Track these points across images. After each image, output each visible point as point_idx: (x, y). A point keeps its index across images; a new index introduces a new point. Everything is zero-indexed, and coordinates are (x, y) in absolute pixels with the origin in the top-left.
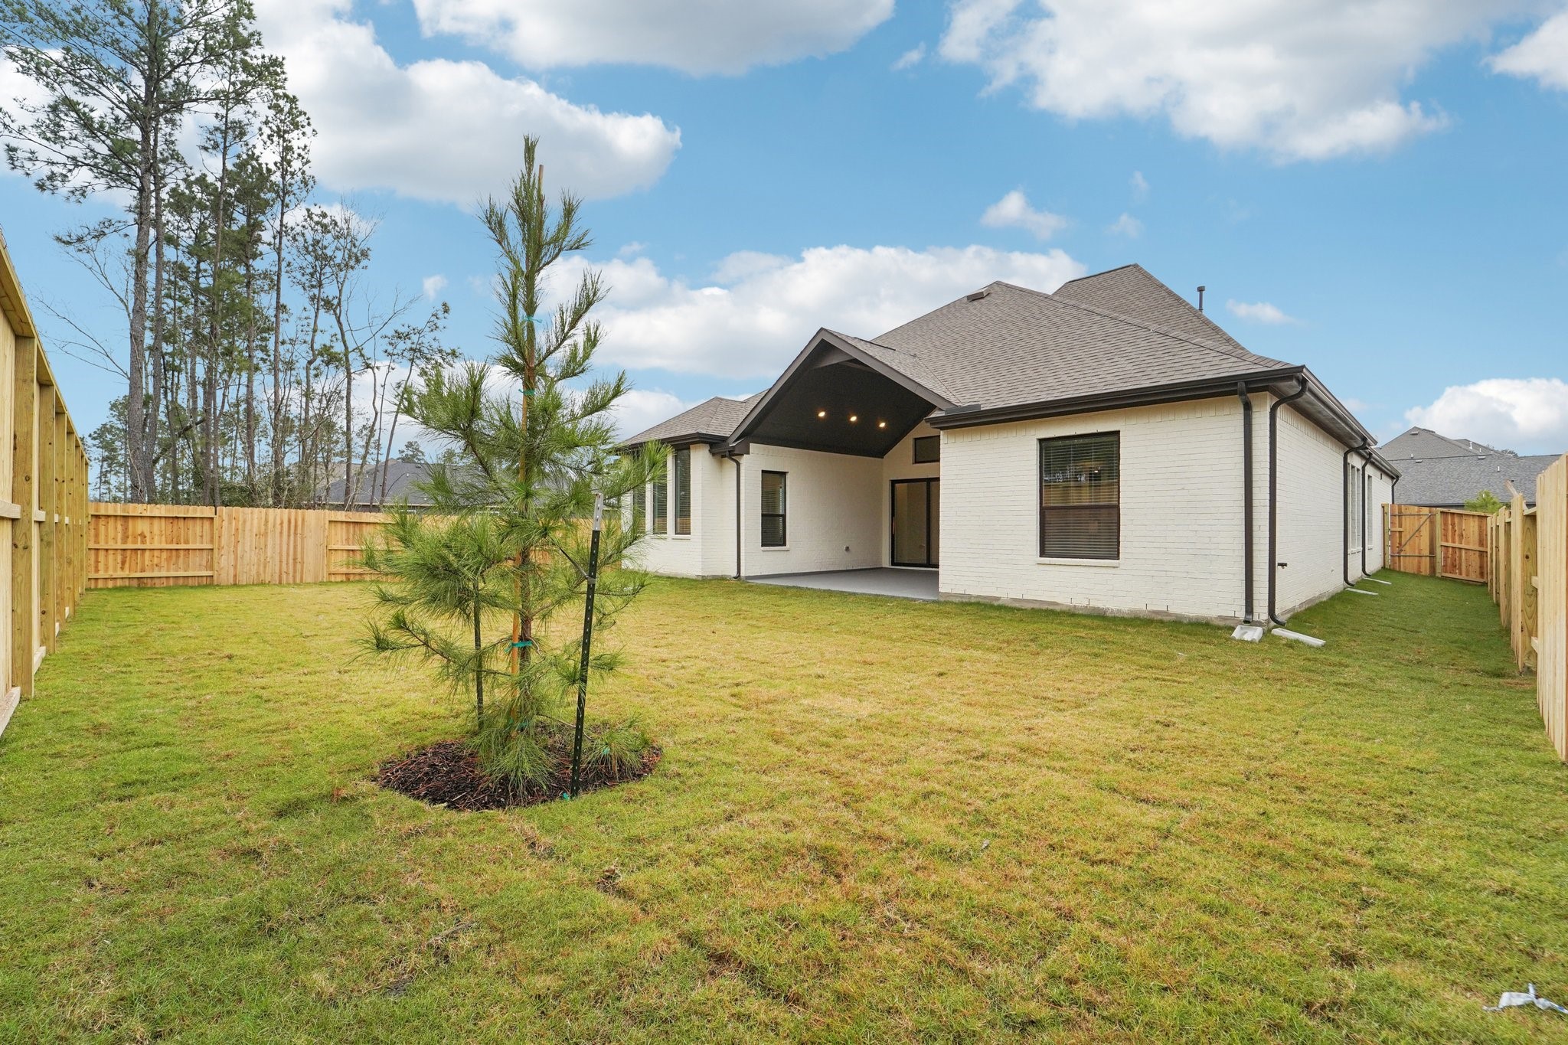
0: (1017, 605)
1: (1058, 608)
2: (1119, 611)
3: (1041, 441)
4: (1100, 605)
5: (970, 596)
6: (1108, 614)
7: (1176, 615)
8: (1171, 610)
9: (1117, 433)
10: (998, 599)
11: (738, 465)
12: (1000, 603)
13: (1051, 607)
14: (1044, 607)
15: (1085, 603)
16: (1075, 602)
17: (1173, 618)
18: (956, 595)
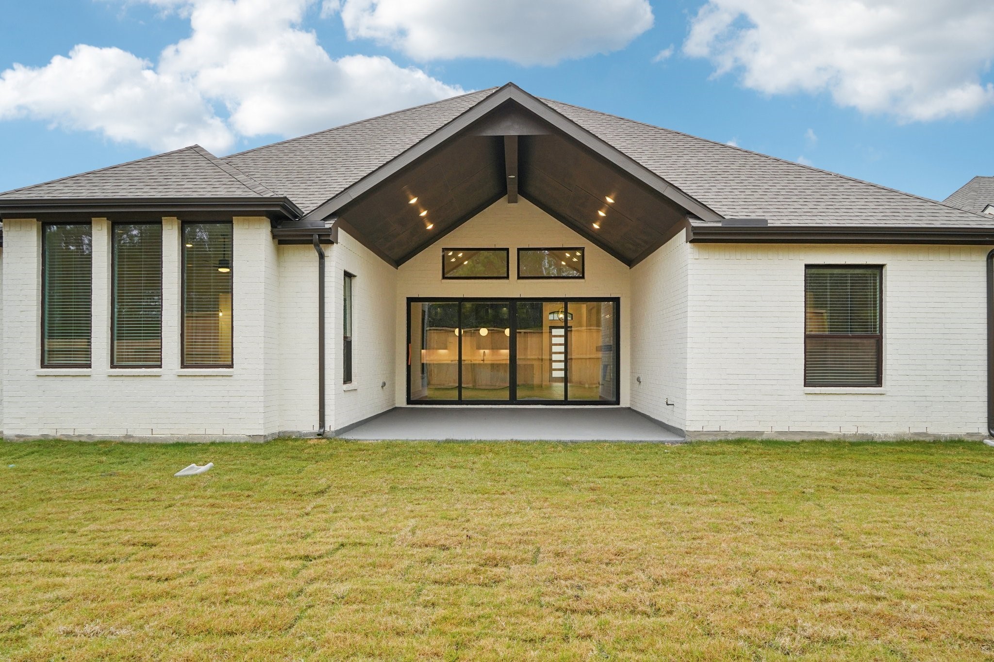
0: (783, 438)
1: (827, 438)
2: (886, 436)
3: (807, 266)
4: (868, 431)
5: (727, 433)
6: (876, 439)
7: (934, 435)
8: (930, 431)
9: (881, 267)
10: (762, 433)
11: (322, 256)
12: (764, 437)
13: (821, 438)
14: (814, 438)
15: (853, 431)
16: (844, 431)
17: (931, 439)
18: (709, 433)
